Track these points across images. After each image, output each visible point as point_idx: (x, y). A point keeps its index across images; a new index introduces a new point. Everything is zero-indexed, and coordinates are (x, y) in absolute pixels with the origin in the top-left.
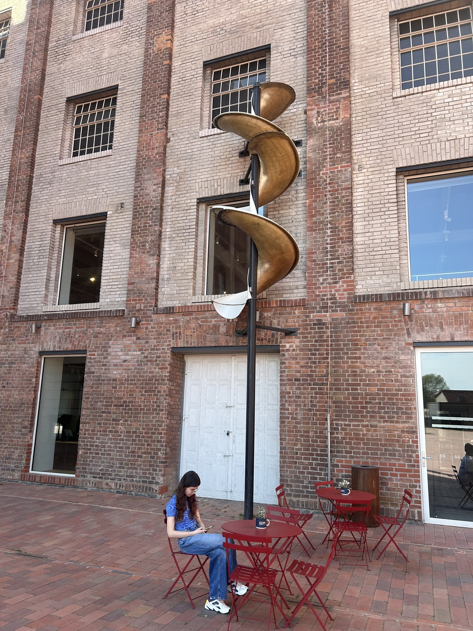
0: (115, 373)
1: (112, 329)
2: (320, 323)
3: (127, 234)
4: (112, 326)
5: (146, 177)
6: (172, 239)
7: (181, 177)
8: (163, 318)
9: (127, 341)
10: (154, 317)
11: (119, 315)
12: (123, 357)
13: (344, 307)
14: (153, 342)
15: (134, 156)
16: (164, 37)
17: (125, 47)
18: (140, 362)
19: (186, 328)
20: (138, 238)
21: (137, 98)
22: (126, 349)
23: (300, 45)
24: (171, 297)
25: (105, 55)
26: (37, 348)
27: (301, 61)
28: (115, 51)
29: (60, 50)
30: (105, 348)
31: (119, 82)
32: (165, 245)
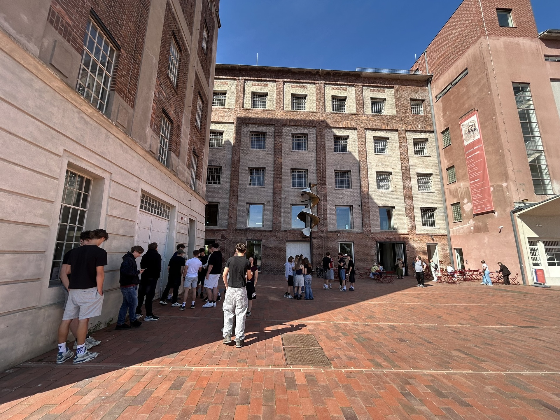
0: (271, 246)
1: (269, 235)
2: (321, 236)
3: (271, 210)
4: (269, 234)
5: (277, 196)
6: (284, 213)
7: (286, 198)
8: (283, 233)
9: (274, 238)
10: (281, 232)
11: (271, 231)
12: (273, 242)
13: (326, 233)
14: (281, 239)
15: (272, 189)
16: (280, 159)
17: (267, 157)
18: (278, 244)
19: (289, 236)
20: (275, 212)
21: (272, 173)
22: (274, 240)
23: (315, 171)
24: (284, 228)
25: (261, 157)
26: (246, 239)
27: (315, 175)
28: (264, 157)
29: (245, 151)
30: (268, 239)
31: (266, 167)
32: (282, 214)
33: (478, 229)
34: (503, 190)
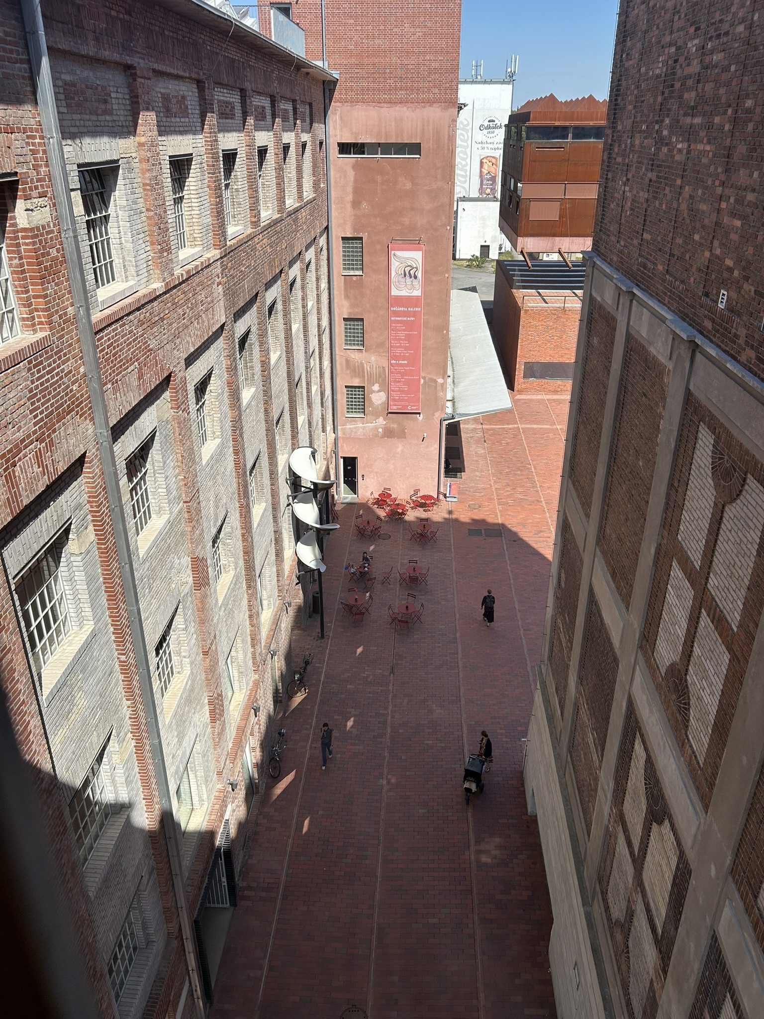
33: (389, 433)
34: (436, 387)
